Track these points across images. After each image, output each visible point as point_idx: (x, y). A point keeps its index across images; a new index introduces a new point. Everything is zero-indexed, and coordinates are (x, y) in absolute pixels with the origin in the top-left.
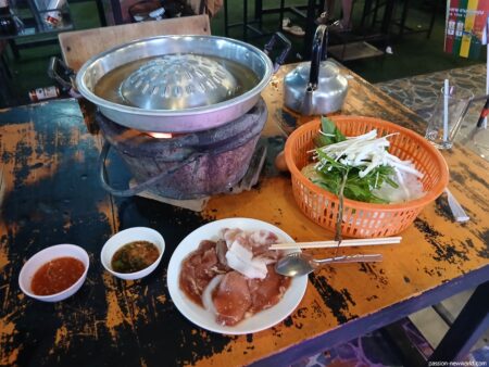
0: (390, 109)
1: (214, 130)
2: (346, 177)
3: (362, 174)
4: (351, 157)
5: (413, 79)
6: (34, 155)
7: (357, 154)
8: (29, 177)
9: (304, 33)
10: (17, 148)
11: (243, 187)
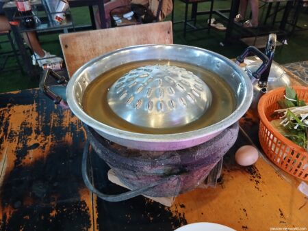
5: (303, 63)
6: (33, 135)
8: (27, 157)
10: (21, 128)
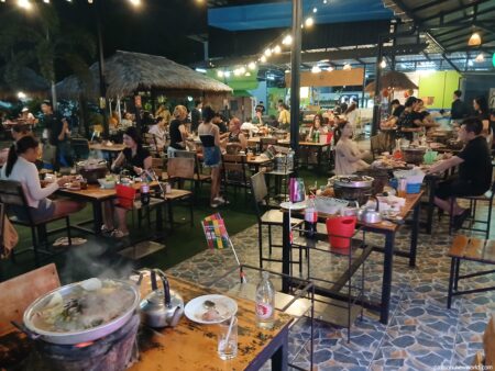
0: (194, 289)
1: (120, 329)
11: (134, 361)
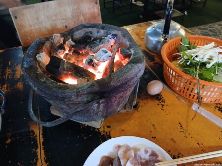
2: (198, 68)
3: (208, 66)
4: (201, 57)
5: (199, 27)
7: (204, 55)
9: (143, 5)
